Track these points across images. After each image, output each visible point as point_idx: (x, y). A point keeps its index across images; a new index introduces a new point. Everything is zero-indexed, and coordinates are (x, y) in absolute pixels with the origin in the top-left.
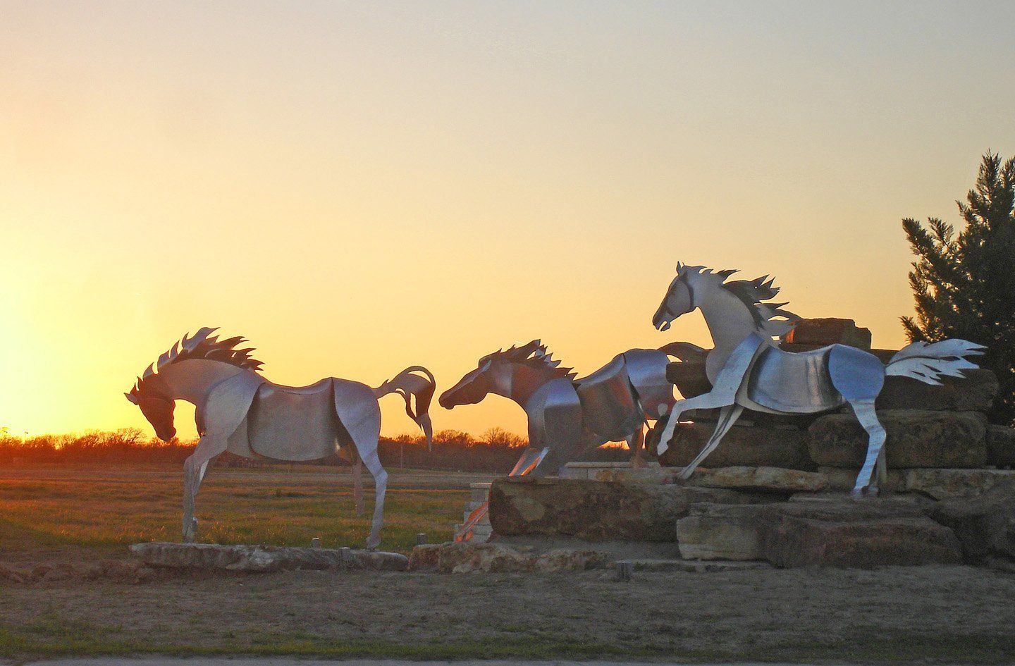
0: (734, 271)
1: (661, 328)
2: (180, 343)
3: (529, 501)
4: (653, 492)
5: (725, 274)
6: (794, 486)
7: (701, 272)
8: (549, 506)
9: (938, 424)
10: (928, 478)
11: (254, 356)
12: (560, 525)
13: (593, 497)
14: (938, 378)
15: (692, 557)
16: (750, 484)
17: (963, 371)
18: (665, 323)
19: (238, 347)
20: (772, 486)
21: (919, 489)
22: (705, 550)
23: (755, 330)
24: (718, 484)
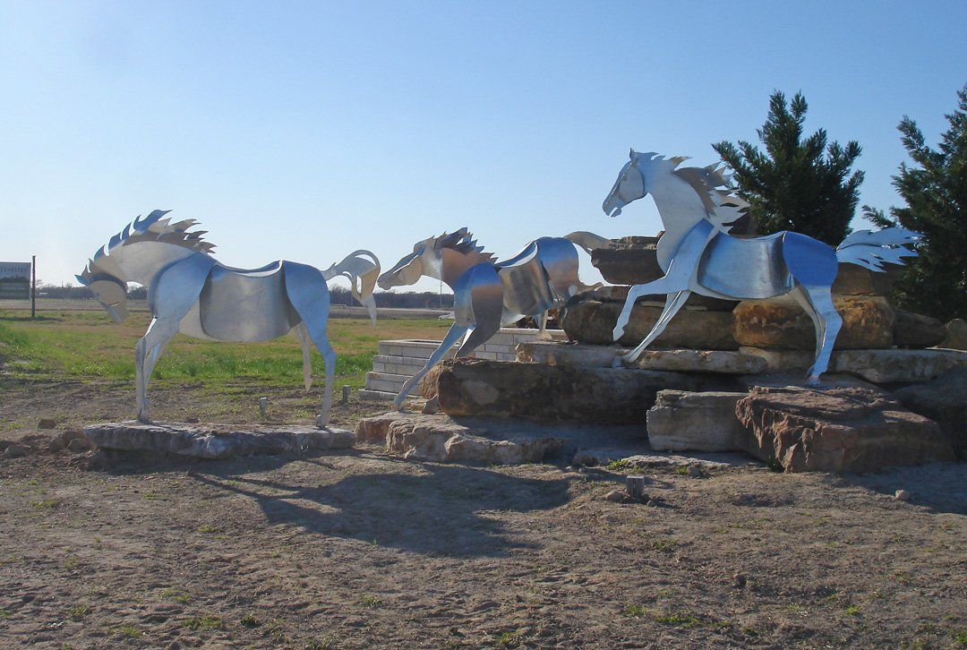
0: (687, 158)
1: (611, 214)
2: (132, 225)
3: (482, 385)
4: (604, 376)
5: (678, 160)
6: (742, 370)
7: (653, 158)
8: (502, 390)
9: (859, 308)
10: (863, 361)
11: (206, 238)
12: (513, 408)
13: (547, 382)
14: (881, 265)
15: (663, 448)
16: (699, 368)
17: (903, 258)
18: (616, 208)
19: (190, 230)
20: (724, 370)
21: (854, 371)
22: (676, 441)
23: (705, 216)
24: (665, 366)
